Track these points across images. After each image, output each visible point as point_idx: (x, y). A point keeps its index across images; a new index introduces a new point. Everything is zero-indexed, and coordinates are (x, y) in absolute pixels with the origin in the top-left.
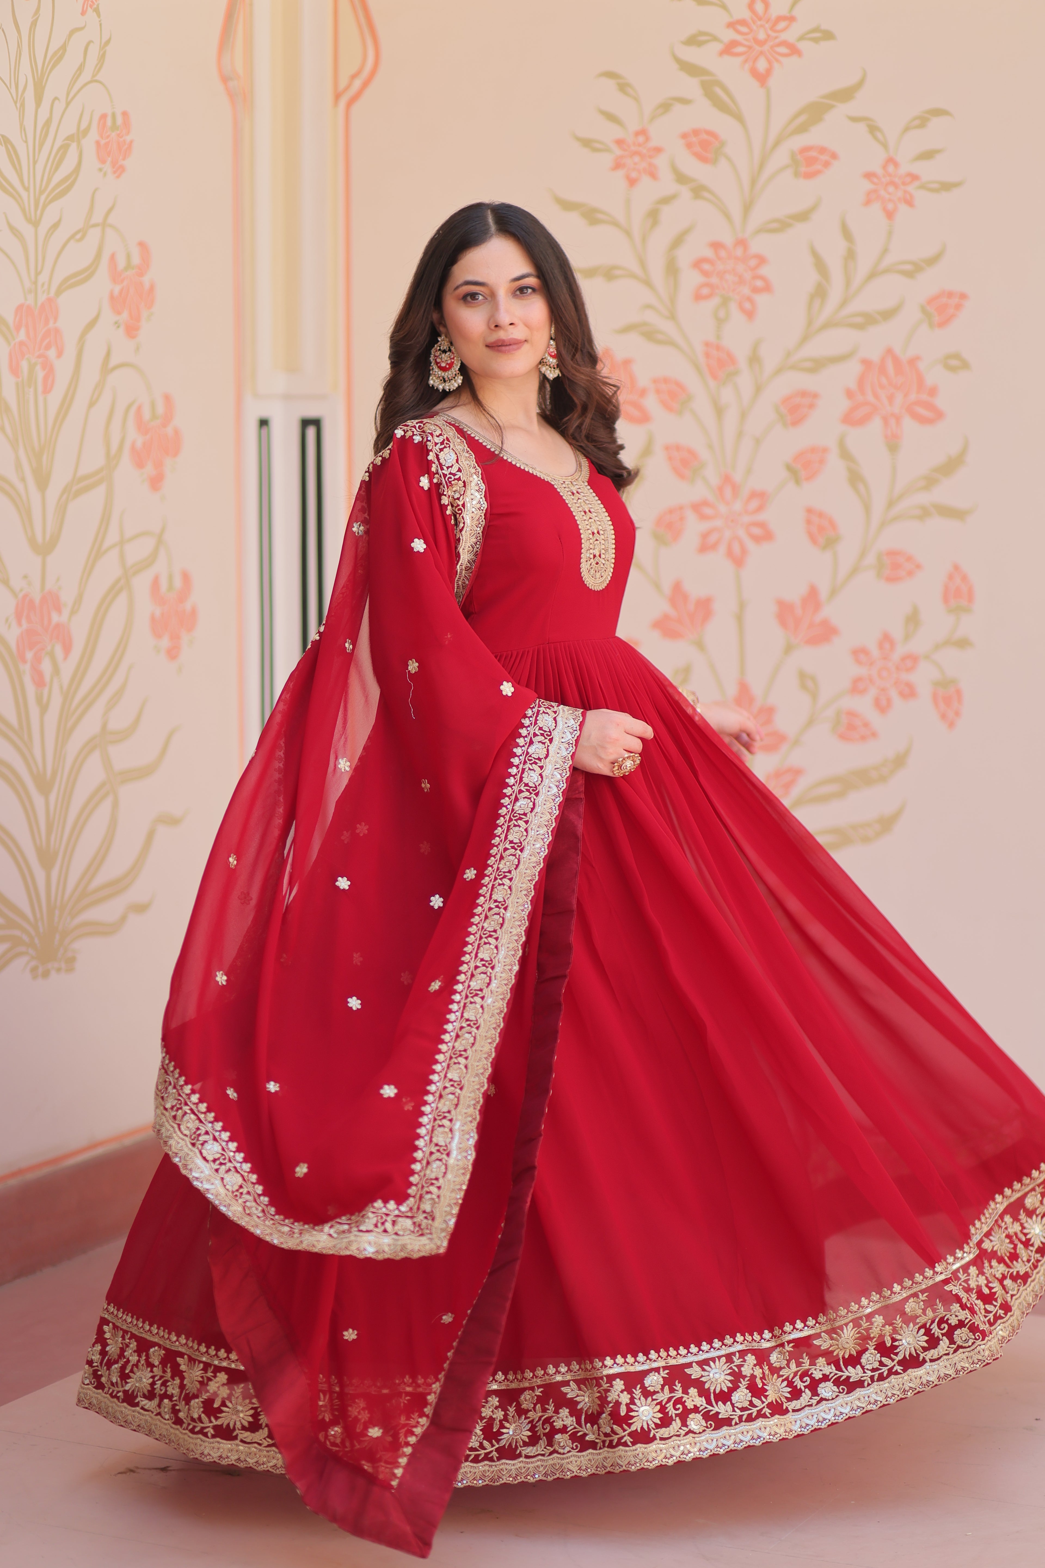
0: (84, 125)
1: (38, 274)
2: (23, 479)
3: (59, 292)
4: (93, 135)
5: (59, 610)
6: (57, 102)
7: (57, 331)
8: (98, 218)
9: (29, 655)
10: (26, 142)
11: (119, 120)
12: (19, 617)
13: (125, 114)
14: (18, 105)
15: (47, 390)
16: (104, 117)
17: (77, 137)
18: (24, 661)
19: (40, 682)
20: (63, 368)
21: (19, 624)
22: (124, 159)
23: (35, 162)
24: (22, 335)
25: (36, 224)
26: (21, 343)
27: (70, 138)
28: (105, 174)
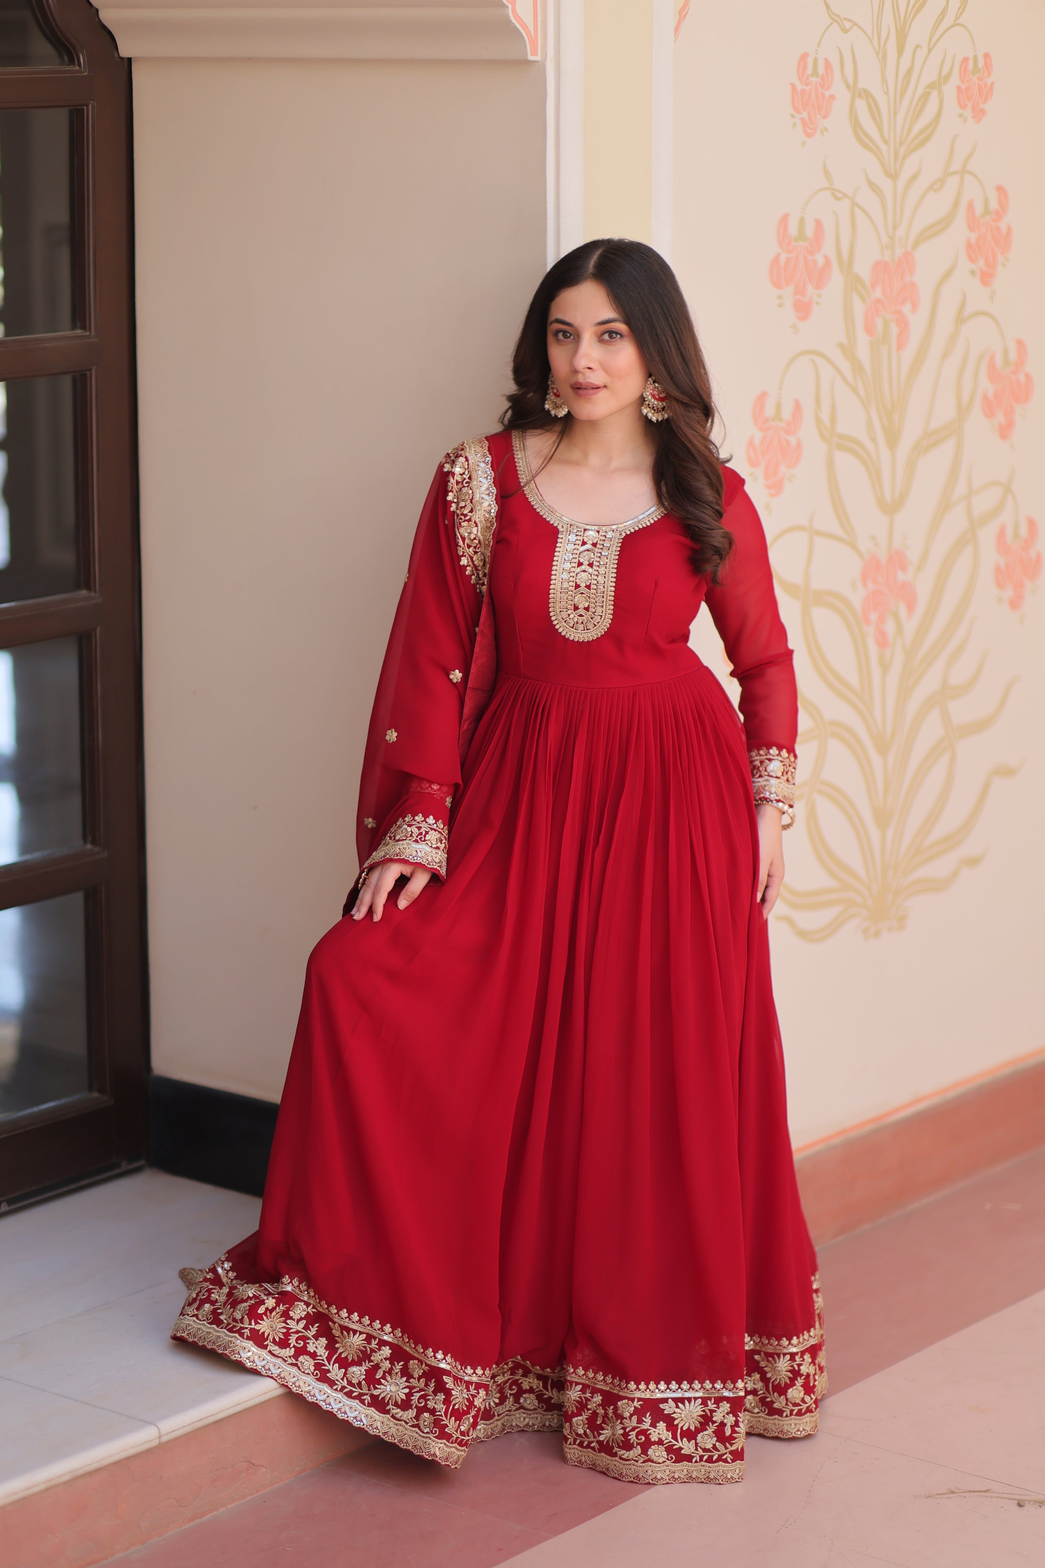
0: (945, 71)
1: (895, 227)
2: (874, 440)
3: (916, 244)
4: (955, 80)
5: (904, 568)
6: (919, 50)
7: (913, 284)
8: (956, 165)
9: (874, 617)
10: (887, 94)
11: (981, 63)
12: (864, 577)
13: (987, 56)
14: (880, 56)
15: (901, 346)
16: (965, 60)
17: (937, 85)
18: (867, 621)
19: (883, 641)
20: (917, 322)
21: (865, 585)
22: (984, 103)
23: (896, 113)
24: (878, 293)
25: (893, 176)
26: (878, 301)
27: (931, 86)
28: (966, 120)
